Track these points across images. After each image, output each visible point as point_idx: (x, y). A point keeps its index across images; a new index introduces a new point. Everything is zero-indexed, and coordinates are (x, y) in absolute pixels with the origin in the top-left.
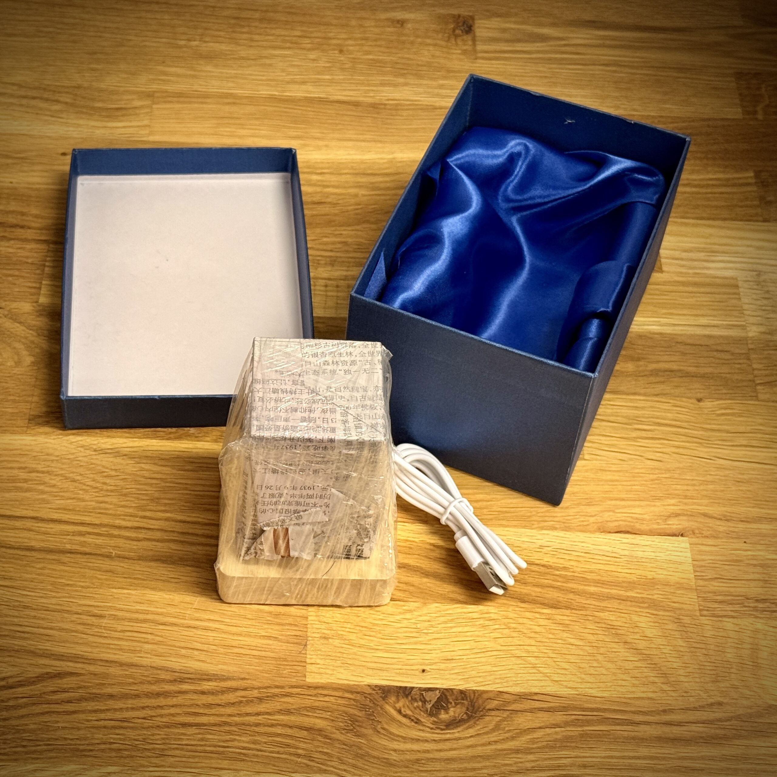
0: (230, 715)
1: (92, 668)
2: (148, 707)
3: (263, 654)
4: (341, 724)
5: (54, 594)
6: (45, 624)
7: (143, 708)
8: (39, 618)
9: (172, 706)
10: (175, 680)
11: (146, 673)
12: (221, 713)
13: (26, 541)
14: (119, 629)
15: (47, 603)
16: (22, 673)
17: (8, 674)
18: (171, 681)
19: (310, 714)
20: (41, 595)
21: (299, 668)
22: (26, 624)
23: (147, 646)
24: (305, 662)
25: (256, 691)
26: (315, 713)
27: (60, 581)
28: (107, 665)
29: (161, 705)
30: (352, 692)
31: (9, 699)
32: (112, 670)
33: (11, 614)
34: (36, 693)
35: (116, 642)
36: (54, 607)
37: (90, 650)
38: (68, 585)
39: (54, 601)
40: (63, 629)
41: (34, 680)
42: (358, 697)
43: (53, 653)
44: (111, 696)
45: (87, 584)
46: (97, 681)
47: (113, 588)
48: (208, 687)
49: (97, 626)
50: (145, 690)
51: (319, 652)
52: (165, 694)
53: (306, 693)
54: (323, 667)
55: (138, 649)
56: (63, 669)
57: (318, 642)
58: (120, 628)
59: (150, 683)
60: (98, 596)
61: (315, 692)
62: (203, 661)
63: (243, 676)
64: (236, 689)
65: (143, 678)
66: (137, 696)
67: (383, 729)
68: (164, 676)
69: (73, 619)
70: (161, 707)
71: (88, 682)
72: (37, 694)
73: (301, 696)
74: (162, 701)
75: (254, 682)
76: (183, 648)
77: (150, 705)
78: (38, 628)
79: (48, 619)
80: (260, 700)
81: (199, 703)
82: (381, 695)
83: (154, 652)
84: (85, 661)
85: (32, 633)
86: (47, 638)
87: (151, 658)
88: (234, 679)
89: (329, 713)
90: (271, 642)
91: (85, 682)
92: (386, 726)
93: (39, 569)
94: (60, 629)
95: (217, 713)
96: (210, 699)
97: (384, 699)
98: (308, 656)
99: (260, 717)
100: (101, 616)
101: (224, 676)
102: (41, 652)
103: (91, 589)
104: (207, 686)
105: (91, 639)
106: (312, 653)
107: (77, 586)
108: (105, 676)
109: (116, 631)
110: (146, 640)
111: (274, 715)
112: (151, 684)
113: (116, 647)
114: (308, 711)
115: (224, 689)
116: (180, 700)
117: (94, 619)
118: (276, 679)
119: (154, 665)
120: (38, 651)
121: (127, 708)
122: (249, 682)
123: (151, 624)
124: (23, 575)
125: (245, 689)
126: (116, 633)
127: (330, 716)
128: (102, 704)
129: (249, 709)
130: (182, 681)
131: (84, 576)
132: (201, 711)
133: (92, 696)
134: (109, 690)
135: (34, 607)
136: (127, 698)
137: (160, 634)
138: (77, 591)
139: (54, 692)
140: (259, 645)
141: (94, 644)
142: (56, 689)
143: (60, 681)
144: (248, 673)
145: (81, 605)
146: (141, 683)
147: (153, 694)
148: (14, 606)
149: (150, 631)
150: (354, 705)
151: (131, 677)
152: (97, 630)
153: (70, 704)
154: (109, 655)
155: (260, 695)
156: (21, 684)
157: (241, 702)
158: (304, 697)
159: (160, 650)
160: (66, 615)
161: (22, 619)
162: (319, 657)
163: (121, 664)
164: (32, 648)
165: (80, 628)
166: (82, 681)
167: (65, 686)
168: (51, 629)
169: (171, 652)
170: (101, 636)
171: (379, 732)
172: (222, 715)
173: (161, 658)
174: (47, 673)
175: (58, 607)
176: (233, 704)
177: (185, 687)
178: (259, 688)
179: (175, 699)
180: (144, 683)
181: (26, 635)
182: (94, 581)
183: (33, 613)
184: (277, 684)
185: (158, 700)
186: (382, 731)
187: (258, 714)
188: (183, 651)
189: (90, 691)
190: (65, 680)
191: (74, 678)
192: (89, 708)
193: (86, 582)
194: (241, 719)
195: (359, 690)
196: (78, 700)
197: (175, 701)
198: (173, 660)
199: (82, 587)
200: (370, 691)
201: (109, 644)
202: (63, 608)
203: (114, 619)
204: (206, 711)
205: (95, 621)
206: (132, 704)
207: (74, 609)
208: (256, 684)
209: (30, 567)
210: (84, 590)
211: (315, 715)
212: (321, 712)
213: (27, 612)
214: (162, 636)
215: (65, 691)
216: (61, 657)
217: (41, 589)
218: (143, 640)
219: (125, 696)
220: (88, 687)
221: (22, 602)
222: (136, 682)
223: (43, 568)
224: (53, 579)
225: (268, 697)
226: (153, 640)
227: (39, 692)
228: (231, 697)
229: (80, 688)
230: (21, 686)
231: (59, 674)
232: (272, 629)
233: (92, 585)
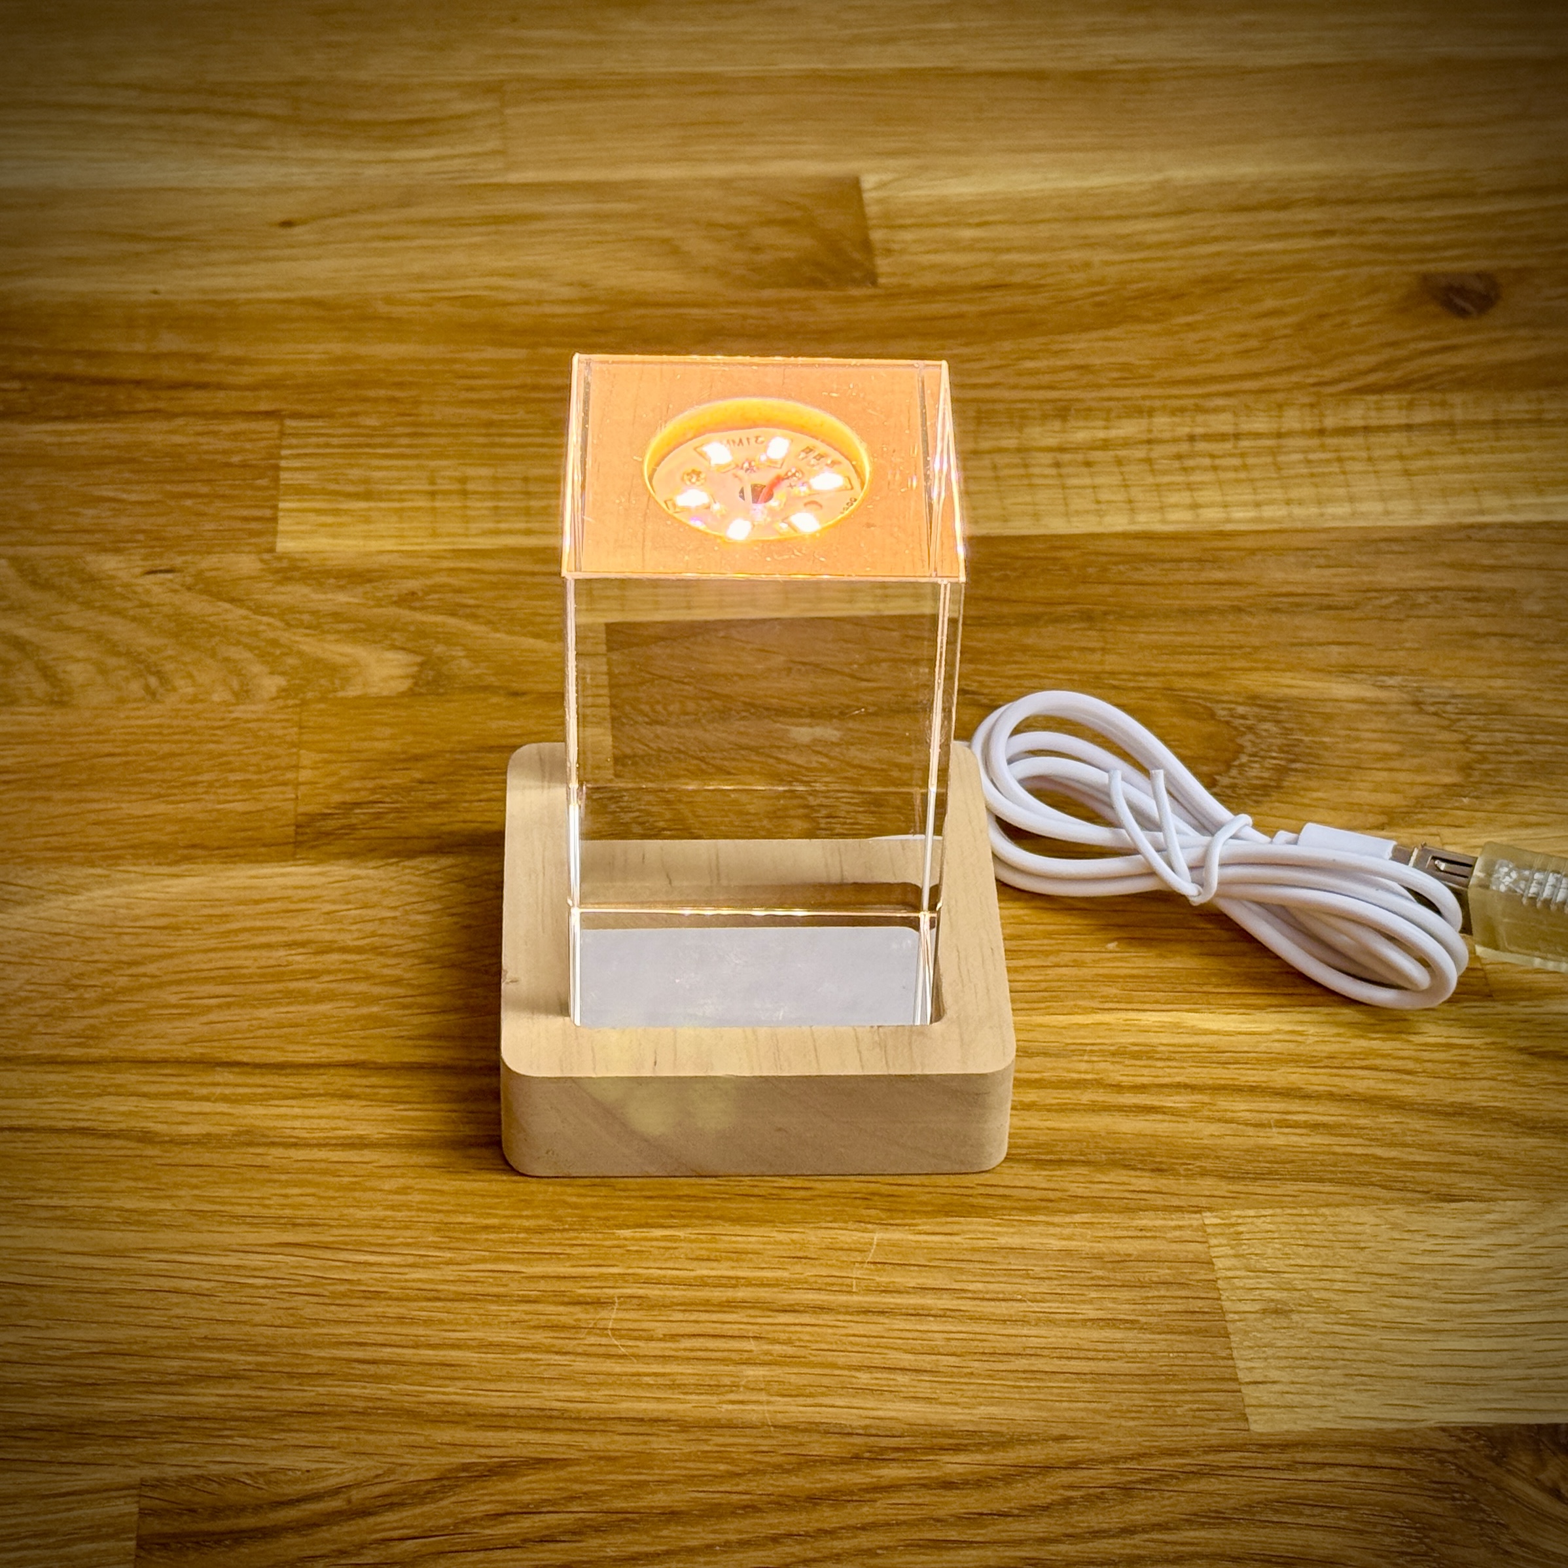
0: (1043, 1541)
1: (597, 1442)
2: (789, 1535)
3: (1103, 1366)
4: (1387, 1540)
5: (448, 1255)
6: (435, 1334)
7: (775, 1540)
8: (414, 1321)
9: (863, 1528)
10: (857, 1457)
11: (765, 1444)
12: (1017, 1536)
13: (341, 1123)
14: (659, 1333)
15: (431, 1281)
16: (391, 1471)
17: (348, 1478)
18: (843, 1461)
19: (1286, 1519)
20: (411, 1260)
21: (1220, 1398)
22: (380, 1339)
23: (751, 1372)
24: (1236, 1380)
25: (1107, 1469)
26: (1301, 1514)
27: (461, 1219)
28: (642, 1429)
29: (826, 1526)
30: (1396, 1451)
31: (362, 1546)
32: (659, 1444)
33: (329, 1316)
34: (442, 1522)
35: (656, 1368)
36: (453, 1288)
37: (582, 1394)
38: (486, 1228)
39: (450, 1272)
40: (491, 1344)
41: (428, 1487)
42: (1419, 1463)
43: (472, 1411)
44: (672, 1515)
45: (541, 1222)
46: (621, 1477)
47: (620, 1227)
48: (960, 1469)
49: (591, 1331)
50: (771, 1489)
51: (1269, 1351)
52: (835, 1497)
53: (1260, 1463)
54: (1292, 1388)
55: (727, 1381)
56: (511, 1452)
57: (1260, 1325)
58: (660, 1329)
59: (780, 1469)
60: (580, 1250)
61: (1286, 1457)
62: (928, 1400)
63: (1056, 1432)
64: (1047, 1468)
65: (759, 1458)
66: (751, 1509)
67: (1520, 1544)
68: (817, 1447)
69: (515, 1316)
70: (831, 1533)
71: (595, 1482)
72: (445, 1527)
73: (1246, 1473)
74: (829, 1517)
75: (1096, 1446)
76: (858, 1368)
77: (794, 1530)
78: (416, 1346)
79: (441, 1321)
80: (1127, 1491)
81: (941, 1513)
82: (1487, 1451)
83: (776, 1387)
84: (576, 1426)
85: (402, 1364)
86: (447, 1372)
87: (769, 1403)
88: (1032, 1442)
89: (1344, 1513)
90: (1119, 1335)
91: (586, 1482)
92: (1524, 1536)
93: (390, 1192)
94: (480, 1346)
95: (1005, 1536)
96: (974, 1501)
97: (1497, 1461)
98: (1241, 1364)
99: (1138, 1539)
100: (599, 1303)
101: (1001, 1434)
102: (436, 1411)
103: (558, 1235)
104: (955, 1465)
105: (581, 1364)
106: (1250, 1354)
107: (511, 1229)
108: (644, 1460)
109: (651, 1339)
110: (746, 1355)
111: (1177, 1529)
112: (788, 1471)
113: (660, 1380)
114: (1276, 1511)
115: (1012, 1471)
116: (879, 1510)
117: (579, 1313)
118: (1159, 1431)
119: (782, 1419)
120: (426, 1409)
121: (727, 1544)
122: (1078, 1444)
123: (752, 1312)
124: (346, 1211)
125: (1074, 1465)
126: (653, 1344)
127: (1346, 1519)
128: (645, 1538)
129: (1094, 1520)
130: (878, 1457)
131: (528, 1203)
132: (953, 1535)
133: (615, 1517)
134: (661, 1499)
135: (396, 1292)
136: (720, 1517)
137: (784, 1336)
138: (513, 1242)
139: (498, 1517)
140: (1087, 1345)
141: (593, 1379)
142: (500, 1508)
143: (507, 1486)
144: (1073, 1422)
145: (531, 1278)
146: (756, 1472)
147: (796, 1499)
148: (334, 1295)
149: (752, 1330)
150: (1414, 1486)
151: (721, 1457)
152: (592, 1340)
153: (552, 1546)
154: (644, 1405)
155: (1118, 1479)
156: (391, 1503)
157: (1068, 1501)
158: (1255, 1473)
159: (793, 1379)
160: (494, 1307)
161: (364, 1329)
162: (1273, 1362)
163: (684, 1426)
164: (408, 1403)
165: (540, 1337)
166: (576, 1480)
167: (527, 1498)
168: (455, 1346)
169: (825, 1381)
170: (608, 1356)
171: (1506, 1552)
172: (1021, 1542)
173: (801, 1400)
174: (465, 1467)
175: (469, 1288)
176: (1046, 1508)
177: (891, 1473)
178: (1113, 1460)
179: (865, 1509)
180: (764, 1472)
181: (385, 1370)
182: (560, 1212)
183: (394, 1310)
184: (1164, 1443)
185: (815, 1515)
186: (1515, 1549)
187: (1128, 1531)
188: (864, 1378)
189: (605, 1507)
190: (522, 1482)
191: (551, 1475)
192: (610, 1552)
193: (537, 1217)
194: (1079, 1547)
195: (1416, 1443)
196: (574, 1533)
197: (866, 1513)
198: (839, 1402)
199: (527, 1230)
200: (1451, 1444)
201: (639, 1375)
202: (480, 1289)
203: (640, 1307)
204: (969, 1534)
205: (582, 1316)
206: (740, 1532)
207: (515, 1288)
208: (1100, 1448)
209: (365, 1190)
210: (535, 1239)
211: (1301, 1520)
212: (1317, 1511)
213: (378, 1308)
214: (788, 1342)
215: (526, 1511)
216: (499, 1420)
217: (408, 1245)
218: (734, 1356)
219: (713, 1512)
220: (597, 1496)
221: (359, 1283)
222: (738, 1470)
223: (404, 1190)
224: (438, 1217)
225: (1147, 1481)
226: (767, 1353)
227: (448, 1521)
228: (1033, 1491)
229: (572, 1498)
230: (392, 1506)
231: (503, 1465)
232: (1114, 1300)
233: (556, 1226)
